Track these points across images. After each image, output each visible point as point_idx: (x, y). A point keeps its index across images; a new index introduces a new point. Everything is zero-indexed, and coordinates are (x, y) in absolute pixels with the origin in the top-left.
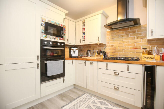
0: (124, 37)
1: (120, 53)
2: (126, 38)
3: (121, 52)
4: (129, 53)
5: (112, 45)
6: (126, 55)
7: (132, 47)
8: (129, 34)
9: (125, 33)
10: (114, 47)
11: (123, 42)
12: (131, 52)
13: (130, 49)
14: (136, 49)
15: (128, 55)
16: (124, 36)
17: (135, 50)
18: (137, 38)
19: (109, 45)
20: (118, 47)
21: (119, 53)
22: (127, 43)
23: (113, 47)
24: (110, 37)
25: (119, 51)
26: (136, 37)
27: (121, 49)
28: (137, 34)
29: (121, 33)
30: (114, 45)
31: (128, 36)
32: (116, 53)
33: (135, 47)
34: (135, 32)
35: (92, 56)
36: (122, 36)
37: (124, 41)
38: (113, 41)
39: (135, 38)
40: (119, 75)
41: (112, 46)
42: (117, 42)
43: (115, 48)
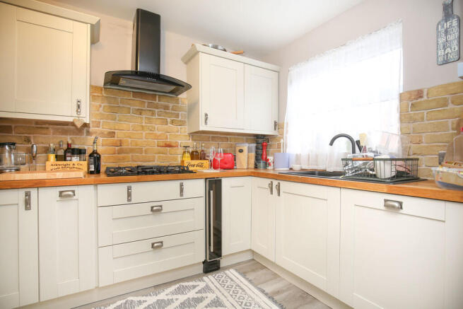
0: (144, 116)
1: (134, 154)
2: (149, 119)
3: (137, 152)
4: (157, 155)
5: (110, 133)
6: (149, 162)
7: (162, 142)
8: (157, 110)
9: (146, 104)
10: (116, 138)
11: (142, 126)
12: (159, 153)
13: (158, 146)
14: (170, 146)
15: (154, 161)
16: (143, 112)
17: (168, 149)
18: (172, 122)
19: (100, 129)
20: (130, 140)
21: (132, 156)
22: (151, 130)
23: (114, 137)
24: (103, 105)
25: (132, 151)
26: (169, 120)
27: (136, 145)
28: (172, 113)
29: (136, 103)
30: (116, 131)
31: (153, 114)
32: (123, 155)
33: (168, 143)
34: (166, 108)
35: (22, 167)
36: (140, 112)
37: (144, 124)
38: (115, 119)
39: (167, 122)
40: (163, 211)
41: (112, 134)
42: (124, 125)
43: (120, 140)
